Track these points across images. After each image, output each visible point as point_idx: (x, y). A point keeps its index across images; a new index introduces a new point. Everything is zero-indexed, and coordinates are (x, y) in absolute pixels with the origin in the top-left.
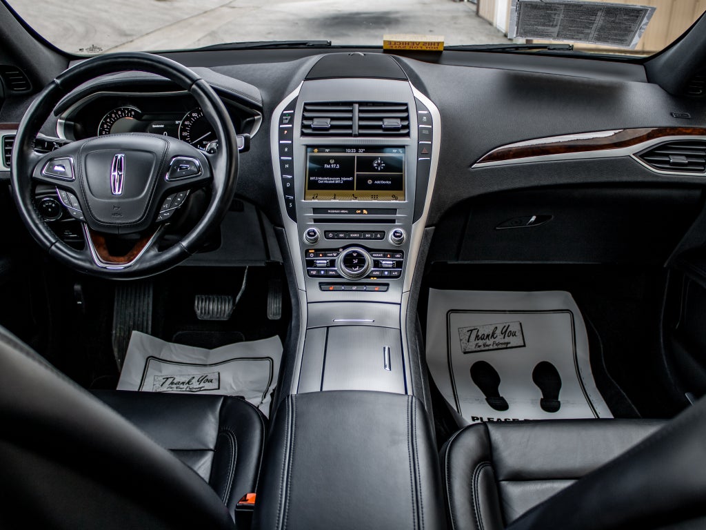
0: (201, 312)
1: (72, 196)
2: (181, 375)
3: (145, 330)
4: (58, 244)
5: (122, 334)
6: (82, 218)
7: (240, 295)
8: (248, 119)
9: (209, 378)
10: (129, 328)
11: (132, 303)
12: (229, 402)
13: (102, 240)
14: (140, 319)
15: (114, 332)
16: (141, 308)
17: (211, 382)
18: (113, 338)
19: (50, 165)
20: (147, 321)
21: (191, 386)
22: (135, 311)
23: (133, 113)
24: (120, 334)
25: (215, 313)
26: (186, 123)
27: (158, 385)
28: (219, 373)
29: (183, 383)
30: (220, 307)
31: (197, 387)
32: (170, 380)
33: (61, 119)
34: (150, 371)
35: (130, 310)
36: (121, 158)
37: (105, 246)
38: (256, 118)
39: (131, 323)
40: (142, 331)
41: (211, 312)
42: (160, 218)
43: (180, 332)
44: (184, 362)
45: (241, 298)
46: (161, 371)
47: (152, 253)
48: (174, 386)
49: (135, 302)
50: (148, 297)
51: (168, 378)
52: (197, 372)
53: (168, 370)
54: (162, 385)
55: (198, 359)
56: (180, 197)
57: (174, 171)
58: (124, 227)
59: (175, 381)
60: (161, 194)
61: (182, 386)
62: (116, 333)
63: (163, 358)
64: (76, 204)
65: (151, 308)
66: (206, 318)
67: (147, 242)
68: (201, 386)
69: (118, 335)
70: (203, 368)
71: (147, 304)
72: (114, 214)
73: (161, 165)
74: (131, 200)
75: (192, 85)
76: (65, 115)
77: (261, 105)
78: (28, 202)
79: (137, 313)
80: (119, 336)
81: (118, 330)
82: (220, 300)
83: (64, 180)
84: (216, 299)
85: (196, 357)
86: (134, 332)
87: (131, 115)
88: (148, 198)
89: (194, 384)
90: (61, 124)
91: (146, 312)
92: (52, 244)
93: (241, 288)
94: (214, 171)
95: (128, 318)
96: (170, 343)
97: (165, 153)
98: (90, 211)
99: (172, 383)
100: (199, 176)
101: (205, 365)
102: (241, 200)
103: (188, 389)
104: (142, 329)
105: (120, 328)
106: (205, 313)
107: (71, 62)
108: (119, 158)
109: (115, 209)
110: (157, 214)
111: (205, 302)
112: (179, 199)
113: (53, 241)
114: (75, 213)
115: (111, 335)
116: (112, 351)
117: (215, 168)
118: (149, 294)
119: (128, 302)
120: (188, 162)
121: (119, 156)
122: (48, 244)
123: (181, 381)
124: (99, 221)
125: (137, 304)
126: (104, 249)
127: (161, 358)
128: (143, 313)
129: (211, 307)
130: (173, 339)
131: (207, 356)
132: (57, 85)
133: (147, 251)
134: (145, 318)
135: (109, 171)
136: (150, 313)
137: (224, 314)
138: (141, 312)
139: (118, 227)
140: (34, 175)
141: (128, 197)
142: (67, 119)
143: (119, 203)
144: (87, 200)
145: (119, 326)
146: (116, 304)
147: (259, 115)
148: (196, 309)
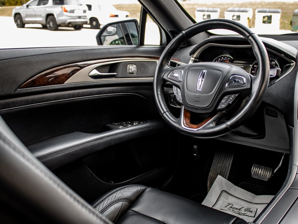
0: (254, 174)
1: (179, 90)
2: (237, 204)
3: (225, 176)
4: (167, 113)
5: (214, 176)
6: (181, 102)
7: (277, 169)
8: (287, 65)
9: (251, 210)
10: (218, 173)
11: (222, 161)
12: (238, 221)
13: (189, 115)
14: (224, 170)
15: (210, 174)
16: (225, 165)
17: (251, 212)
18: (209, 177)
19: (172, 73)
20: (227, 172)
21: (240, 212)
22: (222, 165)
23: (229, 59)
24: (213, 175)
25: (261, 176)
26: (255, 66)
27: (223, 206)
28: (257, 209)
29: (237, 209)
30: (264, 173)
31: (243, 213)
32: (231, 206)
33: (193, 57)
34: (222, 198)
35: (220, 165)
36: (205, 72)
37: (189, 118)
38: (292, 64)
39: (219, 171)
40: (223, 177)
41: (259, 175)
42: (219, 107)
43: (244, 182)
44: (241, 198)
45: (277, 171)
46: (227, 199)
47: (211, 125)
48: (232, 209)
49: (223, 161)
50: (230, 160)
51: (230, 204)
52: (246, 205)
53: (231, 200)
54: (225, 207)
55: (249, 199)
56: (232, 97)
57: (231, 82)
58: (200, 109)
59: (233, 207)
60: (221, 94)
61: (235, 210)
62: (211, 174)
63: (230, 193)
64: (180, 94)
65: (230, 166)
66: (256, 177)
67: (210, 119)
68: (245, 213)
69: (211, 175)
70: (250, 204)
71: (228, 163)
72: (196, 101)
73: (224, 78)
74: (205, 95)
75: (249, 36)
76: (195, 55)
77: (295, 57)
78: (159, 90)
79: (223, 167)
80: (212, 177)
81: (212, 173)
82: (265, 169)
83: (177, 81)
84: (263, 168)
85: (249, 197)
86: (219, 176)
87: (228, 59)
88: (214, 95)
89: (242, 211)
90: (192, 60)
91: (227, 167)
92: (165, 112)
93: (278, 166)
94: (253, 85)
95: (218, 169)
96: (236, 187)
97: (228, 73)
98: (185, 98)
99: (231, 207)
100: (244, 86)
101: (251, 203)
102: (276, 111)
103: (238, 213)
104: (224, 175)
105: (213, 173)
106: (256, 174)
107: (210, 36)
108: (204, 72)
109: (197, 99)
110: (218, 104)
111: (258, 169)
112: (231, 98)
113: (165, 111)
114: (178, 99)
115: (208, 175)
116: (207, 183)
117: (254, 83)
118: (231, 158)
119: (220, 160)
120: (239, 78)
121: (204, 71)
122: (163, 112)
123: (236, 208)
124: (188, 104)
125: (224, 162)
126: (189, 119)
127: (229, 192)
128: (226, 167)
129: (260, 172)
130: (239, 185)
131: (254, 198)
132: (183, 34)
133: (209, 124)
134: (226, 170)
135: (197, 79)
136: (229, 169)
137: (266, 177)
138: (225, 167)
139: (197, 109)
140: (164, 77)
141: (204, 93)
142: (195, 58)
143: (199, 96)
144: (184, 92)
145: (213, 171)
146: (214, 160)
147: (293, 63)
148: (252, 171)
